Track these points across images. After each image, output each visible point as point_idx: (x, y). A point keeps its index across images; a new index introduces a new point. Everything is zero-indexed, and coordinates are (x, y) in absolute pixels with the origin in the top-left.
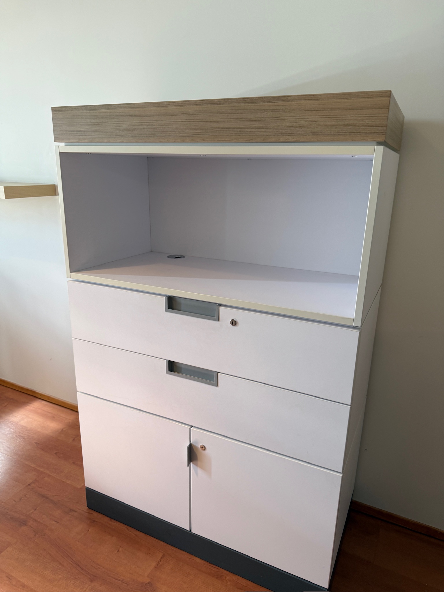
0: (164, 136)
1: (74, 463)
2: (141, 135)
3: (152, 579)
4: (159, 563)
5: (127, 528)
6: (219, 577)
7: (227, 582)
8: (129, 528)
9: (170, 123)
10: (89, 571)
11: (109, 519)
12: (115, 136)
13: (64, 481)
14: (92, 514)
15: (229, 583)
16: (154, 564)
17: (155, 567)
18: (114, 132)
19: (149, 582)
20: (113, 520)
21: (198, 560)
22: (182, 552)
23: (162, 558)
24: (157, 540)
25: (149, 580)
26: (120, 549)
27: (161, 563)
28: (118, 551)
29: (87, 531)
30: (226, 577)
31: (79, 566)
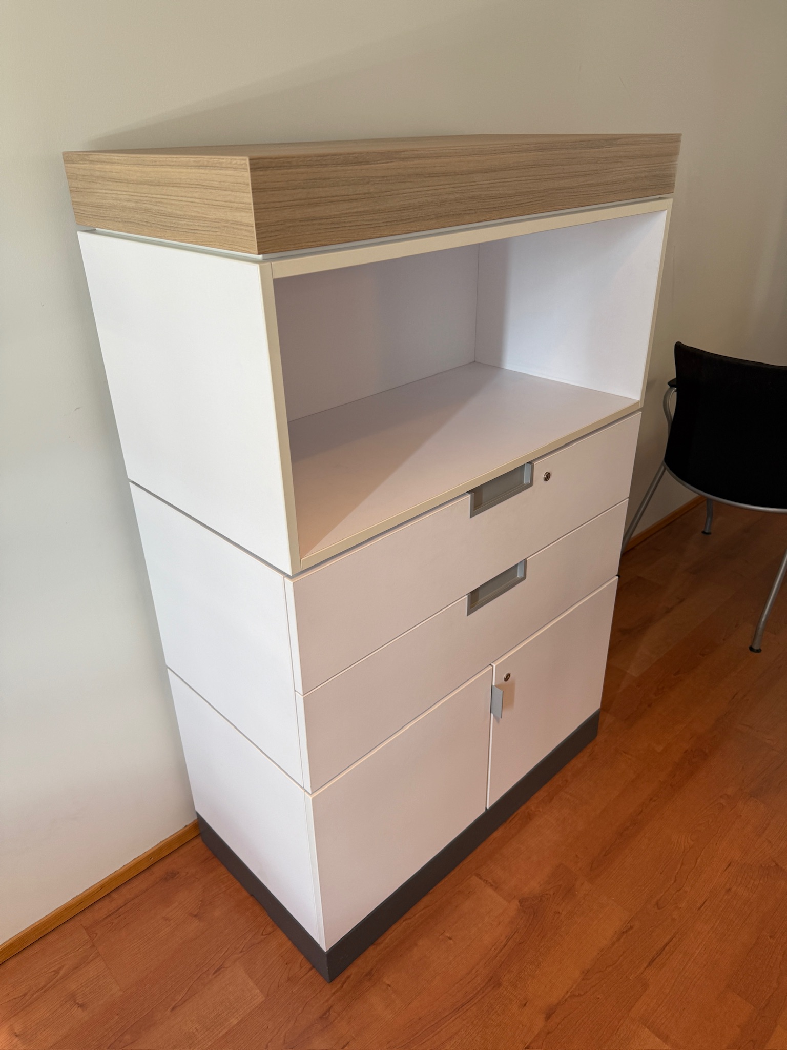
0: (486, 210)
1: (174, 1009)
2: (452, 213)
3: (515, 897)
4: (489, 883)
5: (406, 919)
6: (530, 817)
7: (539, 811)
8: (407, 916)
9: (495, 185)
10: (479, 989)
11: (371, 948)
12: (406, 219)
13: (224, 1032)
14: (349, 977)
15: (541, 809)
16: (490, 891)
17: (496, 889)
18: (403, 211)
19: (519, 902)
20: (380, 940)
21: (496, 834)
22: (478, 850)
23: (480, 878)
24: (446, 879)
25: (517, 902)
26: (448, 935)
27: (491, 881)
28: (450, 939)
29: (390, 988)
30: (532, 810)
31: (463, 1006)
